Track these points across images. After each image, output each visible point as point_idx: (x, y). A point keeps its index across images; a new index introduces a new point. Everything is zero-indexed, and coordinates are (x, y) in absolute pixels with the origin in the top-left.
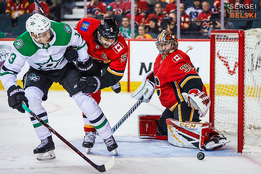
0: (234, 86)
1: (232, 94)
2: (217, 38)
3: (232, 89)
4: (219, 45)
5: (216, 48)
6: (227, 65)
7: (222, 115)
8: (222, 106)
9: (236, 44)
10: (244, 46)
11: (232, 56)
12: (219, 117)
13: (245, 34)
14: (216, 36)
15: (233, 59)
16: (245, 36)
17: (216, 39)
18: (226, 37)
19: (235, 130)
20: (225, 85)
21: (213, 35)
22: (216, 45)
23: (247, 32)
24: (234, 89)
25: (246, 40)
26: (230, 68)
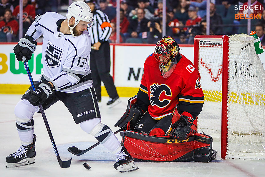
0: (217, 92)
1: (215, 100)
2: (201, 44)
3: (216, 95)
4: (203, 50)
5: (199, 53)
6: (210, 70)
9: (220, 50)
10: (228, 51)
11: (215, 61)
12: (202, 123)
13: (229, 39)
14: (200, 41)
15: (217, 65)
16: (229, 42)
17: (199, 44)
18: (210, 42)
19: (219, 136)
20: (209, 91)
21: (197, 40)
22: (200, 50)
23: (231, 38)
24: (218, 95)
25: (231, 45)
26: (213, 74)
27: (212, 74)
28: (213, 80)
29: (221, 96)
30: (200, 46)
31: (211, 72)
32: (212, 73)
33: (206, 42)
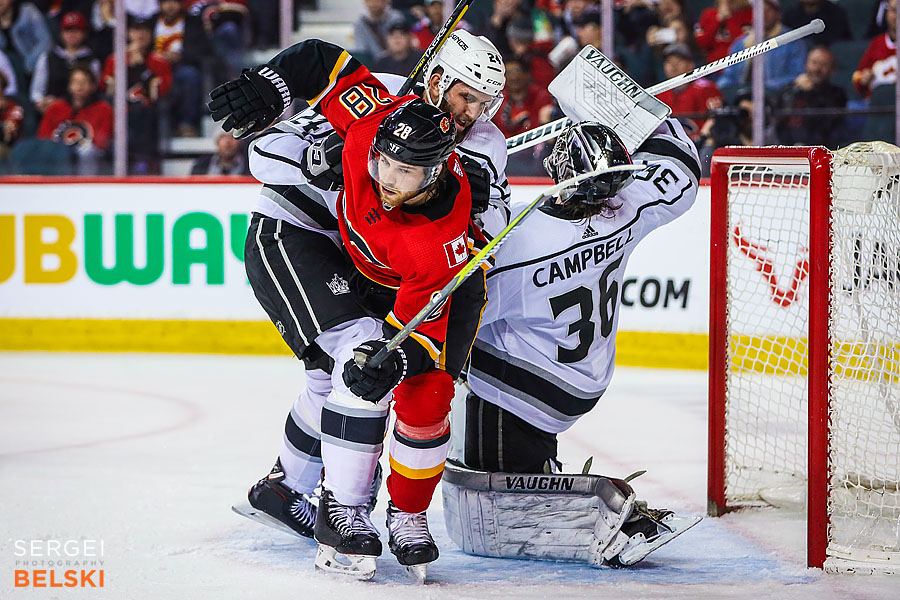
0: (791, 342)
2: (735, 177)
3: (788, 353)
4: (741, 198)
5: (729, 210)
6: (768, 268)
7: (751, 440)
8: (753, 409)
9: (802, 196)
10: (829, 201)
11: (785, 236)
12: (741, 449)
13: (832, 161)
14: (732, 167)
15: (790, 249)
16: (831, 170)
17: (730, 176)
18: (765, 172)
19: (800, 494)
20: (764, 339)
21: (720, 164)
22: (731, 199)
23: (838, 156)
24: (795, 353)
25: (837, 181)
26: (777, 279)
27: (773, 281)
28: (777, 301)
29: (805, 355)
30: (730, 183)
31: (770, 275)
32: (773, 277)
33: (752, 172)
